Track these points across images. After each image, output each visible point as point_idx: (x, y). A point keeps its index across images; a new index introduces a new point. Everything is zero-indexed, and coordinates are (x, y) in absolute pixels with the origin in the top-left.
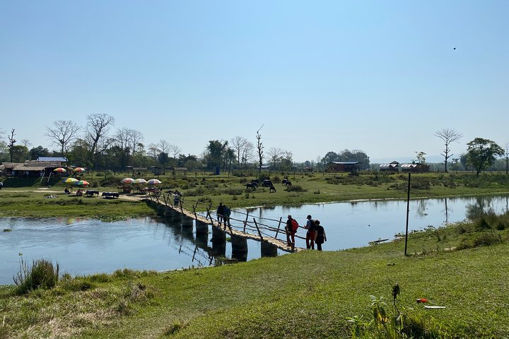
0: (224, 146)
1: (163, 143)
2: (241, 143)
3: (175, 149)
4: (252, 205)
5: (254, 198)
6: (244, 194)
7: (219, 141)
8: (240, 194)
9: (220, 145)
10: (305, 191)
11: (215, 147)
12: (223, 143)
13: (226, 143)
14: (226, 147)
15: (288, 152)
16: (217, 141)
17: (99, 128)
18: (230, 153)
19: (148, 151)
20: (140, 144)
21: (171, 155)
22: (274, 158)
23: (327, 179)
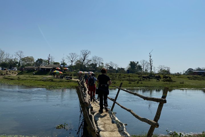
0: (137, 64)
1: (111, 62)
2: (145, 63)
3: (116, 65)
4: (139, 87)
5: (141, 83)
6: (136, 82)
7: (135, 62)
8: (135, 81)
9: (135, 63)
10: (174, 82)
11: (133, 64)
12: (136, 63)
13: (138, 63)
14: (138, 65)
16: (133, 62)
17: (85, 56)
18: (140, 67)
19: (105, 66)
20: (102, 63)
21: (114, 68)
22: (161, 70)
23: (188, 77)
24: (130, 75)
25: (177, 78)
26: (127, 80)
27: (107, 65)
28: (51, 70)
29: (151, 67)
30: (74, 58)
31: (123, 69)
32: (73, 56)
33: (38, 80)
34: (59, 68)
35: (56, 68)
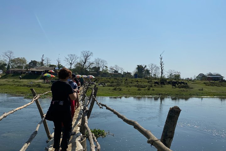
0: (144, 68)
1: (116, 66)
2: (153, 66)
3: (122, 69)
4: (151, 95)
5: (153, 90)
6: (147, 88)
7: (142, 65)
8: (145, 87)
9: (143, 67)
11: (140, 68)
12: (144, 66)
13: (146, 66)
14: (146, 69)
15: (178, 72)
16: (141, 65)
17: (86, 57)
18: (148, 71)
19: (109, 70)
20: (106, 67)
21: (119, 72)
22: (171, 75)
23: (205, 83)
24: (138, 80)
25: (192, 83)
26: (135, 86)
27: (111, 69)
28: (42, 73)
29: (162, 71)
30: (73, 60)
31: (129, 74)
32: (72, 58)
33: (21, 86)
34: (53, 71)
35: (49, 71)
